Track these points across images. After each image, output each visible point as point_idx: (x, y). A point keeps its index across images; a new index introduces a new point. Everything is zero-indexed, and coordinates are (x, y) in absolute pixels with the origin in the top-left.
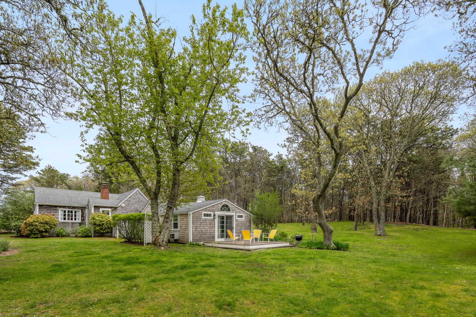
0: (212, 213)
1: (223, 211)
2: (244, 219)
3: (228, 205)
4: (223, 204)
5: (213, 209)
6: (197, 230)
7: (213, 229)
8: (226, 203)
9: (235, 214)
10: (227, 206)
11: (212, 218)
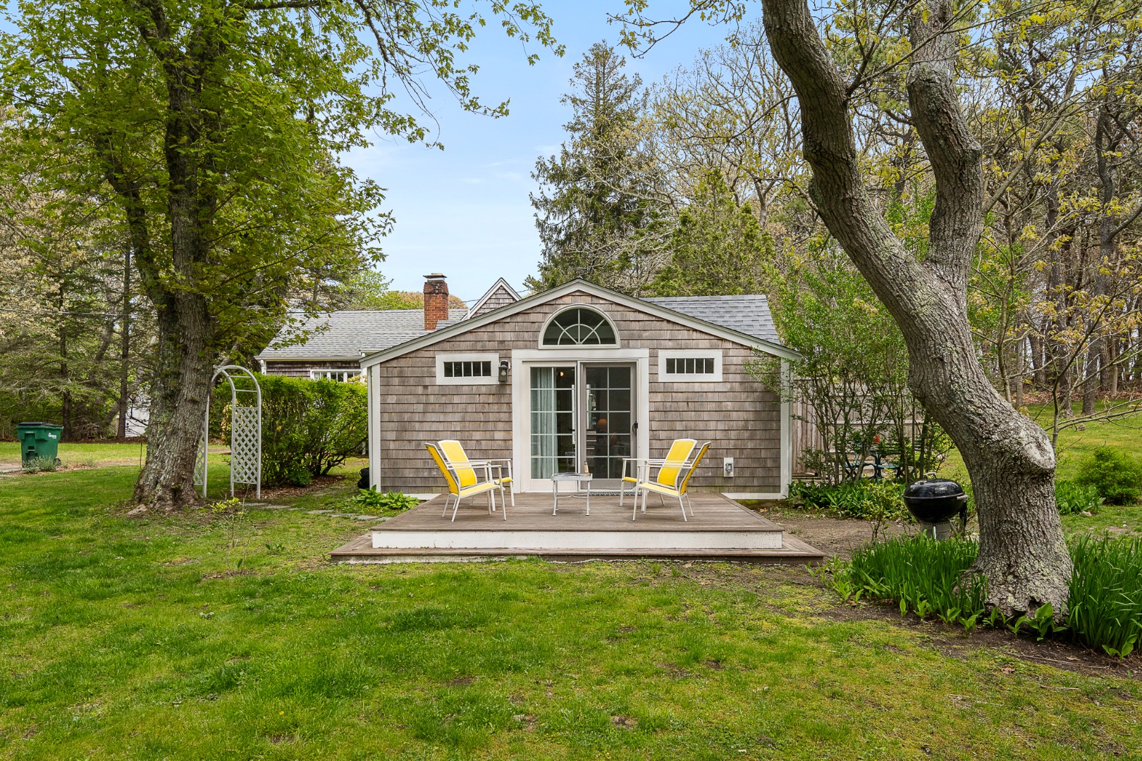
0: (494, 359)
1: (566, 341)
2: (717, 375)
3: (599, 308)
4: (561, 309)
5: (499, 336)
6: (408, 436)
7: (499, 435)
8: (583, 303)
9: (645, 353)
10: (590, 317)
11: (493, 379)
